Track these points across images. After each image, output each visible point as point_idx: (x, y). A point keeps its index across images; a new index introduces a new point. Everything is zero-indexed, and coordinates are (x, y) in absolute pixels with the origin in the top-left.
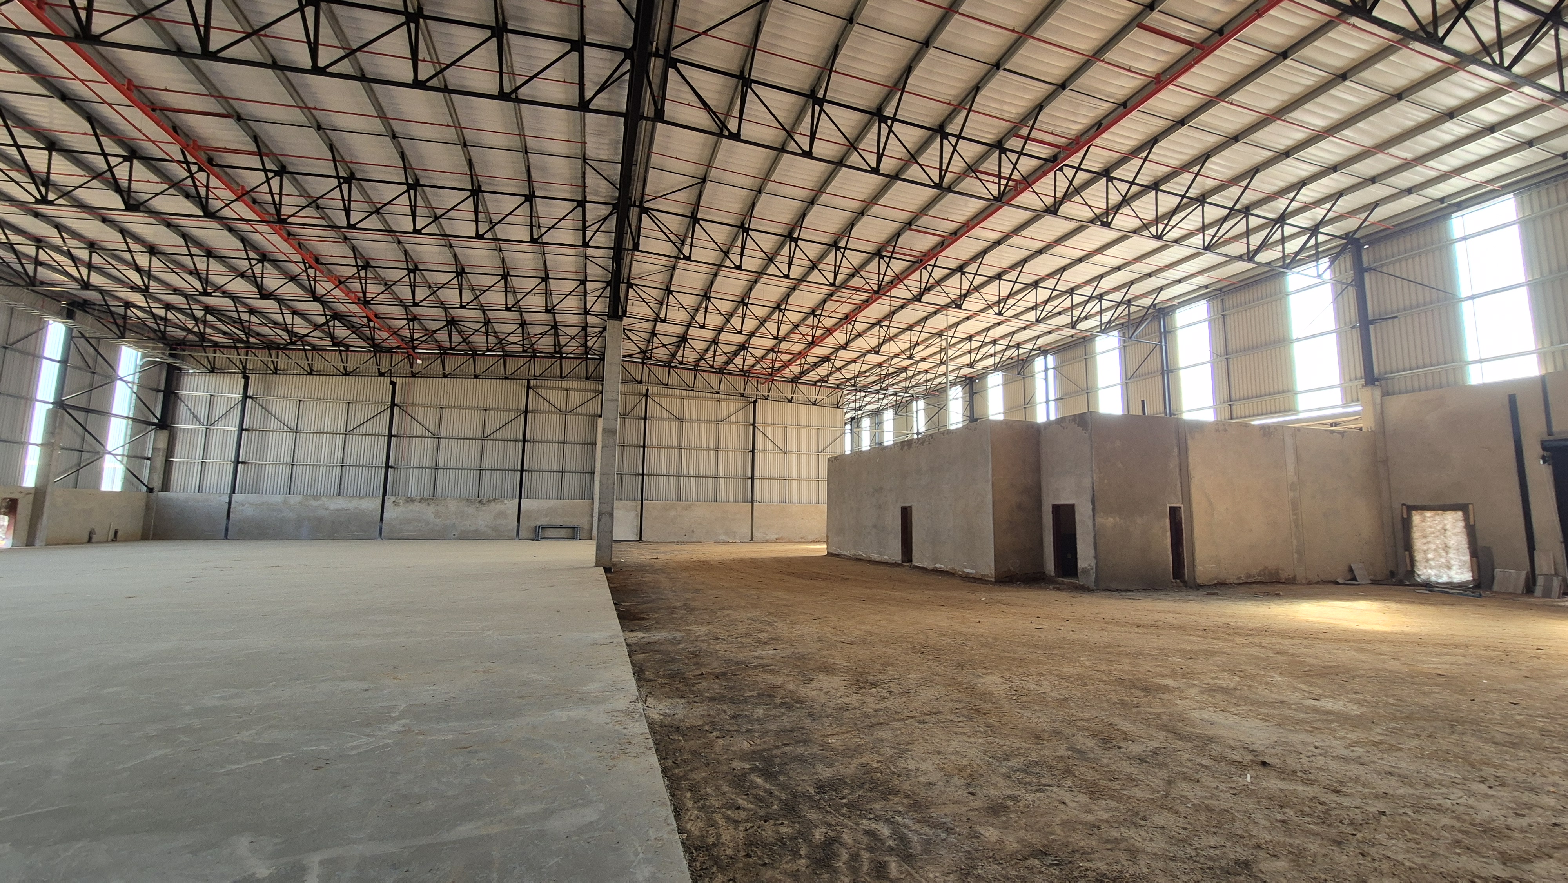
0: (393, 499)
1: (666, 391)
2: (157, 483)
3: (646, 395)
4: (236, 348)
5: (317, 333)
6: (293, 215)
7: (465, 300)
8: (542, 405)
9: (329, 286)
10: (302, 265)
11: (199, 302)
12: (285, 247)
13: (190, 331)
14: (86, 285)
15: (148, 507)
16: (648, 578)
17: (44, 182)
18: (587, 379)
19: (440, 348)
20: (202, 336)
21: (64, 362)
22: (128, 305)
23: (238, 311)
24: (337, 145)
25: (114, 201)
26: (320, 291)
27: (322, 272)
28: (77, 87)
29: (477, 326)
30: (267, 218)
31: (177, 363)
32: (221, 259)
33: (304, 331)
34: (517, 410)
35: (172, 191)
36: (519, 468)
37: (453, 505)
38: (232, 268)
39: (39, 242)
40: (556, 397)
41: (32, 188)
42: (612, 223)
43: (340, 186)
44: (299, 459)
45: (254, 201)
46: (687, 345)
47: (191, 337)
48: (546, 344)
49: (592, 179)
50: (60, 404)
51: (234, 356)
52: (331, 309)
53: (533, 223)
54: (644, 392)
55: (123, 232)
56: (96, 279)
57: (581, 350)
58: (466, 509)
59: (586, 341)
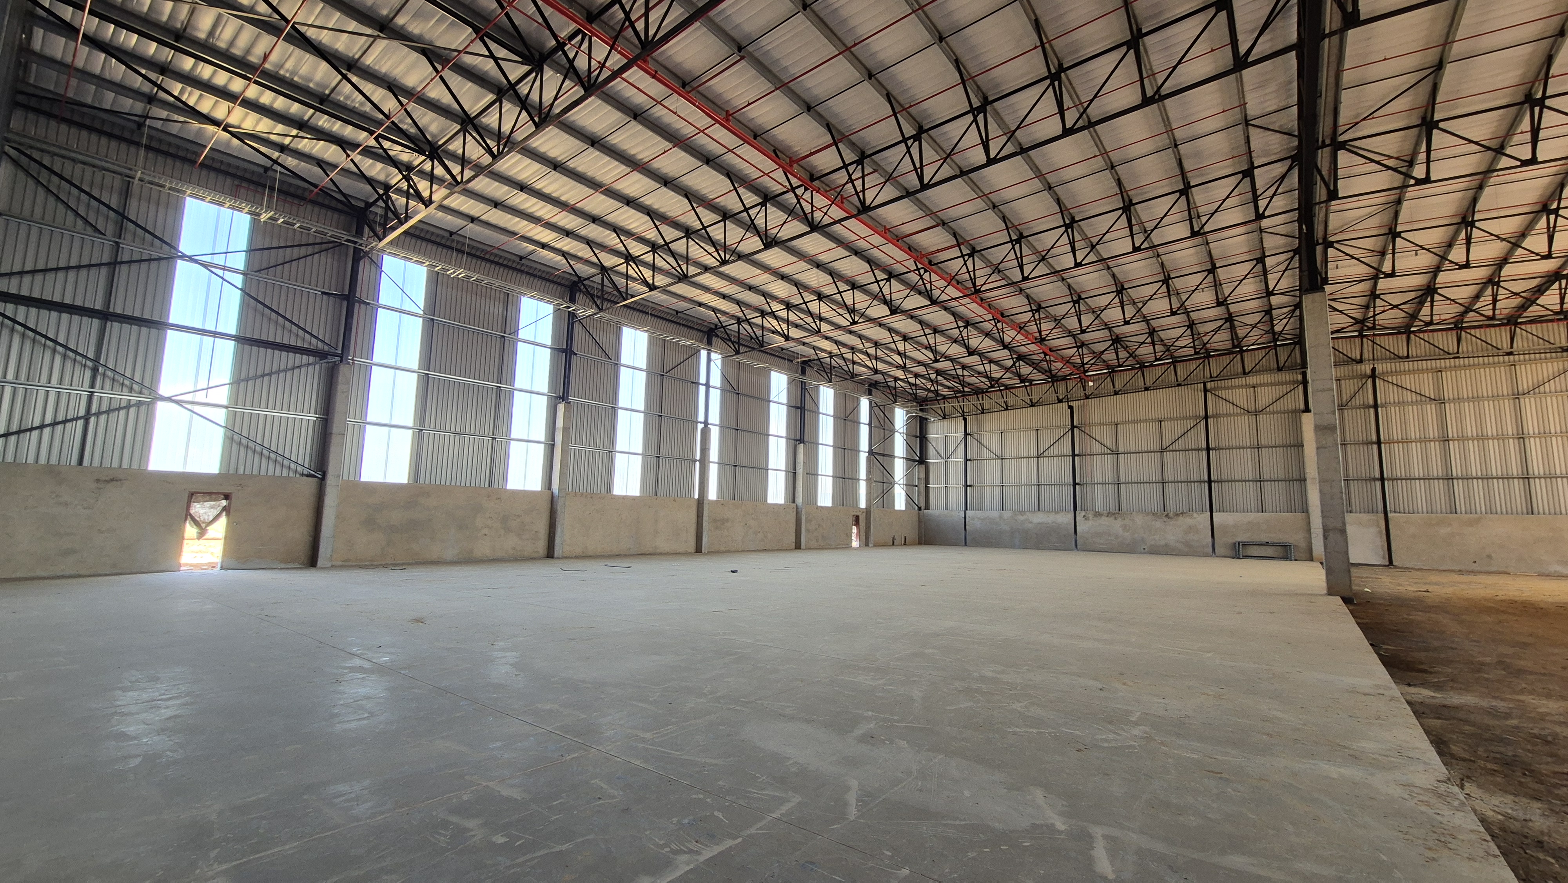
0: (1083, 513)
1: (1407, 366)
2: (923, 505)
3: (1373, 375)
4: (957, 397)
5: (1008, 375)
6: (985, 284)
7: (1128, 316)
8: (1224, 407)
9: (1013, 333)
10: (992, 322)
11: (932, 368)
12: (980, 311)
13: (929, 390)
14: (876, 371)
15: (920, 521)
16: (1418, 616)
17: (852, 311)
18: (1279, 369)
19: (1108, 367)
20: (936, 392)
21: (870, 424)
22: (896, 379)
23: (955, 369)
24: (1008, 215)
25: (884, 310)
26: (1007, 339)
27: (1007, 324)
28: (862, 244)
29: (1142, 338)
30: (967, 292)
31: (925, 415)
32: (942, 332)
33: (998, 375)
34: (1196, 417)
35: (912, 293)
36: (1206, 478)
37: (1139, 520)
38: (949, 338)
39: (853, 349)
40: (1240, 396)
41: (847, 316)
42: (1294, 179)
43: (1013, 248)
44: (1007, 481)
45: (958, 282)
46: (1437, 297)
47: (931, 395)
48: (1221, 340)
49: (1258, 139)
50: (871, 452)
51: (956, 404)
52: (1016, 352)
53: (1192, 215)
54: (1369, 372)
55: (890, 330)
56: (881, 366)
57: (1267, 337)
58: (1153, 523)
59: (1273, 326)
